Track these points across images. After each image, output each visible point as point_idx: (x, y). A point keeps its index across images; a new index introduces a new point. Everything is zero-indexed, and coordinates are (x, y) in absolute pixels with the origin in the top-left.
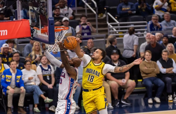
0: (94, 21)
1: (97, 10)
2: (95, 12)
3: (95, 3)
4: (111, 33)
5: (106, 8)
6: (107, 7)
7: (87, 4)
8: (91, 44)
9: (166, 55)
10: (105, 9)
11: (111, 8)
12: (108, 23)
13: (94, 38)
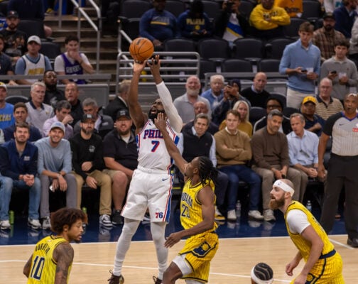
0: (94, 45)
1: (100, 22)
2: (96, 28)
3: (97, 9)
4: (125, 72)
5: (121, 19)
6: (123, 18)
7: (81, 10)
8: (70, 92)
9: (204, 124)
10: (119, 21)
11: (131, 20)
12: (120, 51)
13: (87, 80)
